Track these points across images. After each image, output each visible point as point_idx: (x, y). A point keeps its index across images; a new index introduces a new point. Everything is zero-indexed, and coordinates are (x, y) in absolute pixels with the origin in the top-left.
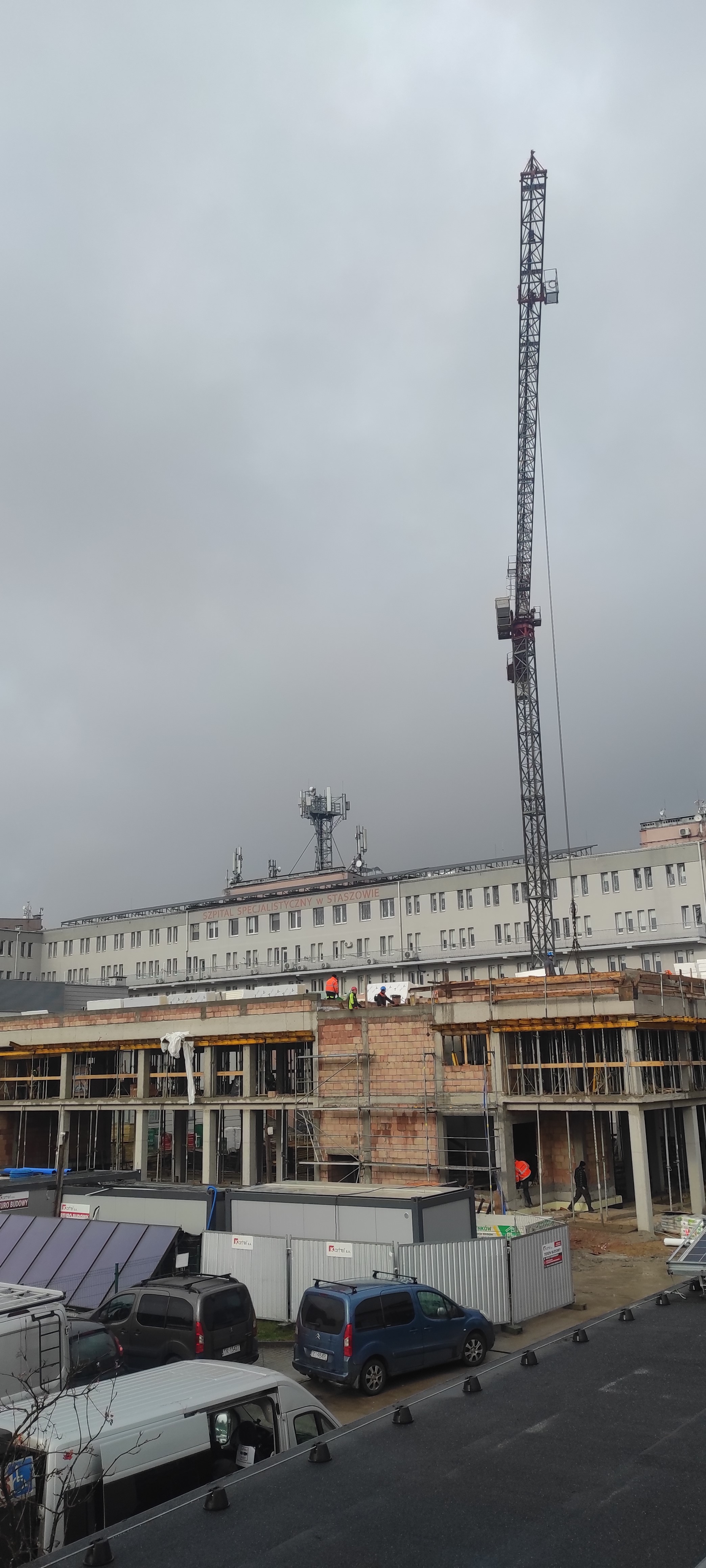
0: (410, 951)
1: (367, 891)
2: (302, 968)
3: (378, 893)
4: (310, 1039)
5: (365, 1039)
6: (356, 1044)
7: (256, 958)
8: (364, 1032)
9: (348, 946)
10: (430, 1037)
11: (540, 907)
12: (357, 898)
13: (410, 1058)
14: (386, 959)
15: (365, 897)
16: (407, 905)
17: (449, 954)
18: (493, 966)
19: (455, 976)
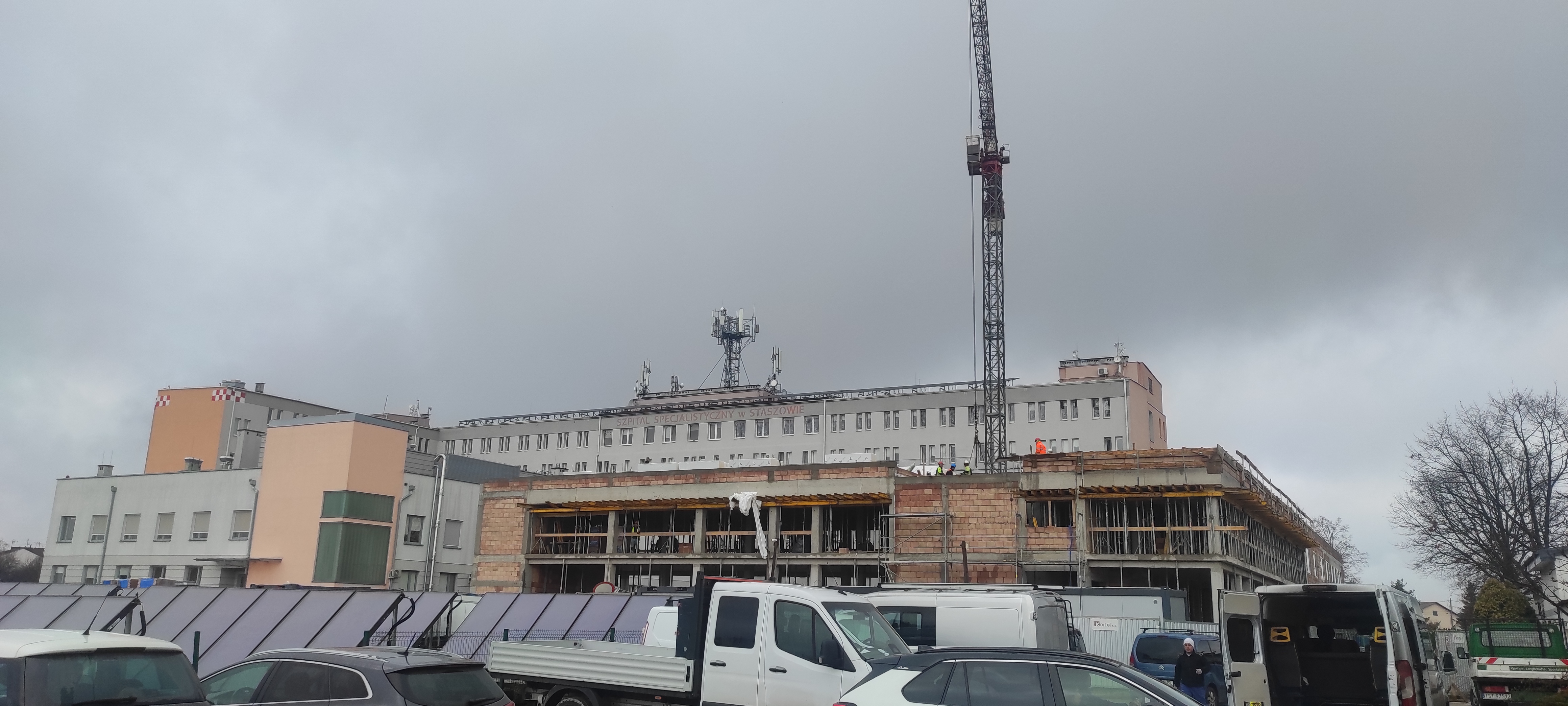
1: (791, 408)
3: (802, 409)
4: (887, 502)
5: (945, 503)
6: (935, 507)
8: (944, 496)
9: (770, 458)
10: (1014, 502)
12: (781, 414)
13: (992, 520)
15: (789, 413)
16: (832, 423)
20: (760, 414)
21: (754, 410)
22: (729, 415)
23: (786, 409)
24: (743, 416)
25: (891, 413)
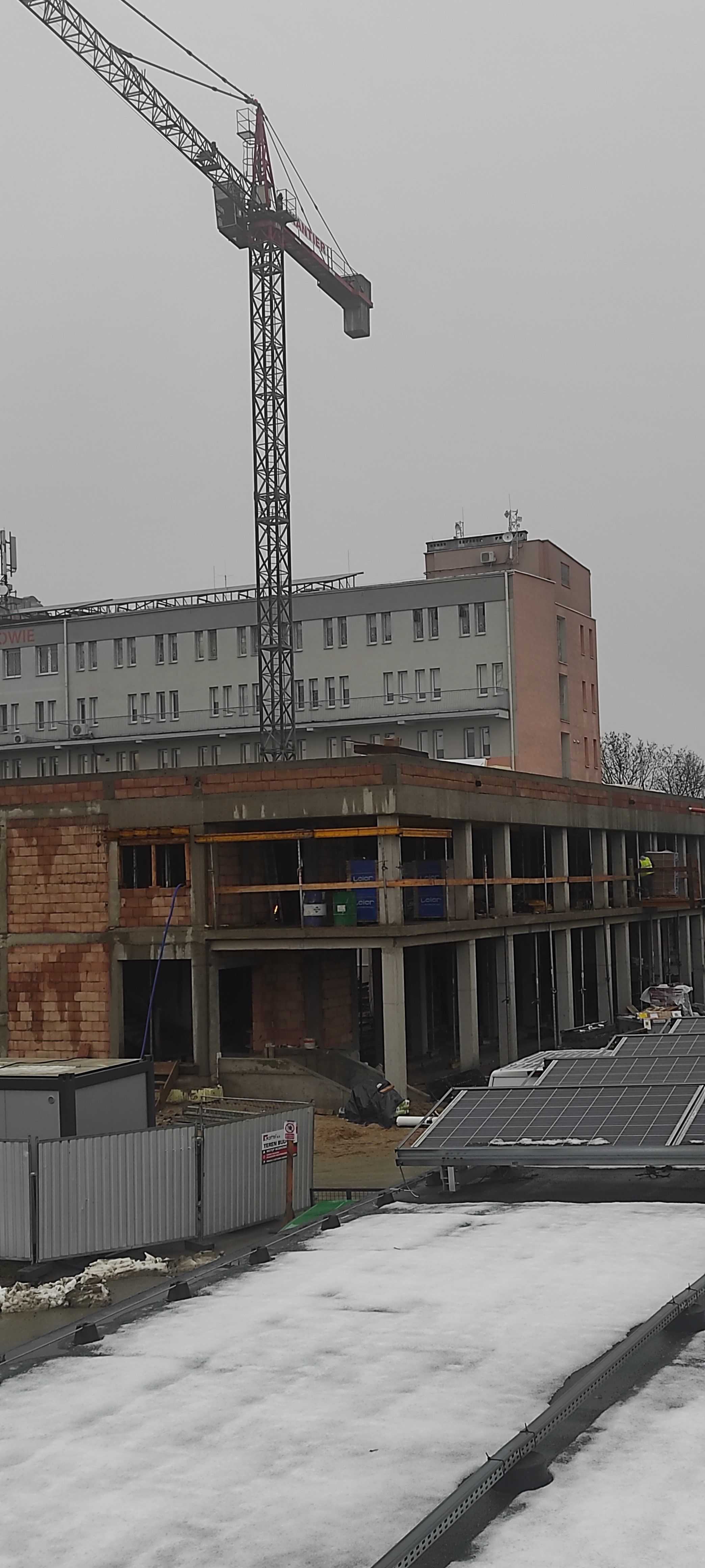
0: (81, 724)
1: (15, 634)
3: (32, 635)
11: (276, 662)
14: (44, 735)
15: (12, 642)
16: (77, 656)
17: (140, 729)
18: (205, 748)
19: (147, 763)
23: (7, 634)
25: (166, 637)
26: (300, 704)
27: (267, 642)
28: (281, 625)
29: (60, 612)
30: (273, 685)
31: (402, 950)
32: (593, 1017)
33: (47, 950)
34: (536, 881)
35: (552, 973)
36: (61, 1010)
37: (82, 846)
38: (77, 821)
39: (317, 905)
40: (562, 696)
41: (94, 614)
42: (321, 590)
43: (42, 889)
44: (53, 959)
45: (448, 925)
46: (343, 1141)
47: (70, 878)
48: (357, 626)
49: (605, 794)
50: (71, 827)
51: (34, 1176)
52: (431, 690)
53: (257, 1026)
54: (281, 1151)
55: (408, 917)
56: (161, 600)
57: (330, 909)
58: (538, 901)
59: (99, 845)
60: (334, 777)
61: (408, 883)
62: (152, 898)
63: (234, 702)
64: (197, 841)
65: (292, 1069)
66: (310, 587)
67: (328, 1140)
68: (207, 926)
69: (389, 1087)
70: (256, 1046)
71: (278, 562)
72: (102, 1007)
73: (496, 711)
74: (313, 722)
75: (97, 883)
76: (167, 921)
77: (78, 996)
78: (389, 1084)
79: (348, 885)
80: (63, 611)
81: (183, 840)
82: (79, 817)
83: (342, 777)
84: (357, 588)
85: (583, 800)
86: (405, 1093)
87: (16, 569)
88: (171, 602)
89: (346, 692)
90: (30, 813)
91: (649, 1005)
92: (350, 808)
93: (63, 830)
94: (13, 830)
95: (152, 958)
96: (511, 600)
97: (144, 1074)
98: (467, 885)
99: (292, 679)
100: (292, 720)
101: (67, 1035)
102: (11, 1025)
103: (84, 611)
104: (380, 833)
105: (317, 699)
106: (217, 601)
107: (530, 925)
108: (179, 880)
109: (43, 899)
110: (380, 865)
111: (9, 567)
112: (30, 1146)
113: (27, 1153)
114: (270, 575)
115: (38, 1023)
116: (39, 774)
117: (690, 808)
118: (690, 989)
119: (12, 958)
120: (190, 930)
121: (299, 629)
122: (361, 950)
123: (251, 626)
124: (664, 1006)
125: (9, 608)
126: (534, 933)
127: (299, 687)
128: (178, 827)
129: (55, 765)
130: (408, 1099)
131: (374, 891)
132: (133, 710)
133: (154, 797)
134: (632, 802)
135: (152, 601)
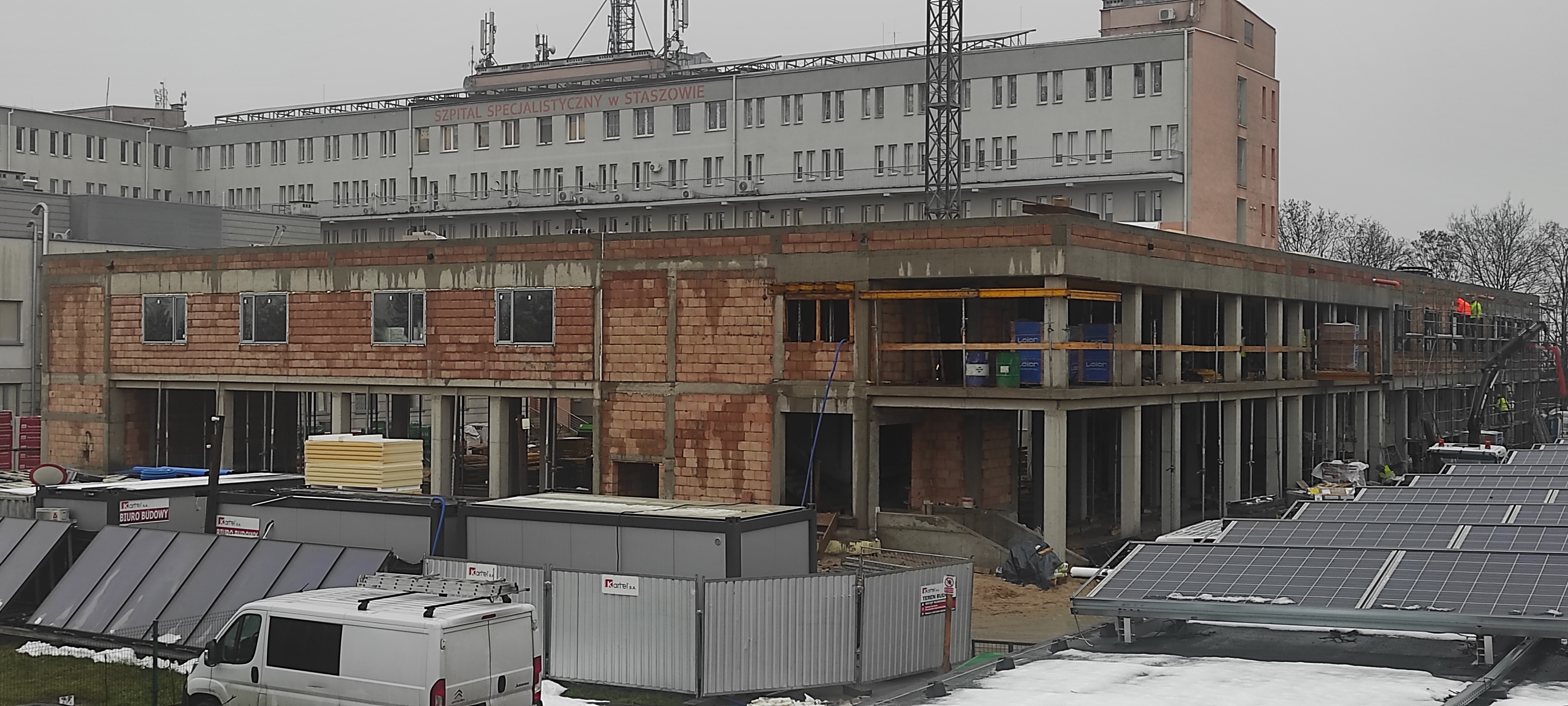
0: (747, 181)
1: (685, 89)
2: (586, 201)
3: (702, 91)
7: (516, 184)
9: (655, 170)
11: (944, 120)
12: (671, 99)
14: (711, 191)
15: (682, 98)
16: (745, 113)
17: (805, 186)
18: (868, 207)
19: (810, 219)
20: (639, 101)
21: (632, 93)
22: (595, 103)
23: (678, 89)
24: (616, 104)
25: (833, 94)
26: (965, 164)
27: (935, 100)
28: (951, 83)
29: (730, 68)
30: (939, 143)
31: (1065, 413)
32: (1261, 490)
33: (713, 399)
34: (1207, 349)
35: (1220, 443)
36: (725, 459)
37: (749, 299)
38: (743, 274)
39: (980, 365)
40: (1239, 160)
41: (763, 70)
42: (991, 48)
43: (709, 340)
44: (718, 408)
45: (1113, 391)
46: (1000, 600)
47: (737, 330)
48: (1027, 85)
49: (1283, 261)
50: (738, 280)
51: (700, 614)
52: (1102, 151)
53: (916, 483)
54: (939, 604)
55: (1073, 382)
56: (829, 57)
57: (993, 370)
58: (1207, 370)
59: (765, 298)
60: (1002, 237)
61: (1075, 346)
62: (815, 353)
63: (899, 161)
64: (862, 297)
65: (950, 527)
66: (980, 45)
67: (985, 597)
68: (869, 382)
69: (1047, 550)
70: (914, 503)
71: (949, 18)
72: (764, 457)
73: (1170, 175)
74: (979, 182)
75: (763, 335)
76: (830, 376)
77: (741, 446)
78: (1048, 546)
79: (1012, 346)
80: (733, 67)
81: (848, 296)
82: (747, 270)
83: (1010, 237)
84: (1029, 45)
85: (1260, 268)
86: (1064, 555)
87: (687, 24)
88: (839, 59)
89: (1013, 153)
90: (699, 265)
91: (1320, 481)
92: (1017, 268)
93: (731, 283)
94: (683, 281)
95: (814, 412)
96: (1190, 59)
97: (807, 523)
98: (1135, 351)
99: (959, 138)
100: (958, 180)
101: (731, 483)
102: (677, 470)
103: (753, 67)
104: (1047, 294)
105: (983, 159)
106: (885, 58)
107: (1198, 394)
108: (842, 335)
109: (710, 349)
110: (1046, 327)
111: (681, 23)
112: (697, 584)
113: (693, 592)
114: (940, 31)
115: (702, 469)
116: (705, 227)
117: (1374, 280)
118: (1366, 466)
119: (679, 406)
120: (852, 386)
121: (968, 87)
122: (1021, 411)
123: (919, 84)
124: (1337, 482)
125: (680, 64)
126: (1202, 402)
127: (966, 147)
128: (844, 283)
129: (721, 221)
130: (1066, 562)
131: (1038, 353)
132: (799, 168)
133: (820, 252)
134: (1312, 271)
135: (821, 58)
